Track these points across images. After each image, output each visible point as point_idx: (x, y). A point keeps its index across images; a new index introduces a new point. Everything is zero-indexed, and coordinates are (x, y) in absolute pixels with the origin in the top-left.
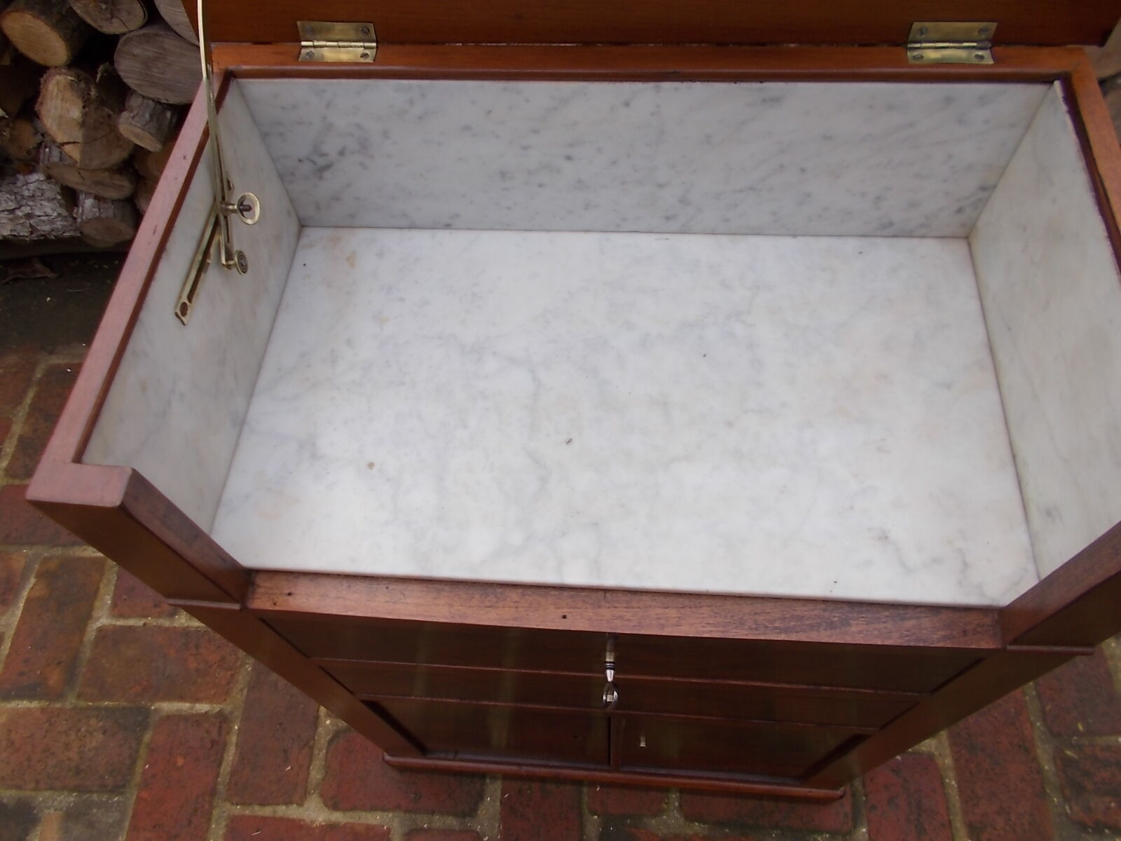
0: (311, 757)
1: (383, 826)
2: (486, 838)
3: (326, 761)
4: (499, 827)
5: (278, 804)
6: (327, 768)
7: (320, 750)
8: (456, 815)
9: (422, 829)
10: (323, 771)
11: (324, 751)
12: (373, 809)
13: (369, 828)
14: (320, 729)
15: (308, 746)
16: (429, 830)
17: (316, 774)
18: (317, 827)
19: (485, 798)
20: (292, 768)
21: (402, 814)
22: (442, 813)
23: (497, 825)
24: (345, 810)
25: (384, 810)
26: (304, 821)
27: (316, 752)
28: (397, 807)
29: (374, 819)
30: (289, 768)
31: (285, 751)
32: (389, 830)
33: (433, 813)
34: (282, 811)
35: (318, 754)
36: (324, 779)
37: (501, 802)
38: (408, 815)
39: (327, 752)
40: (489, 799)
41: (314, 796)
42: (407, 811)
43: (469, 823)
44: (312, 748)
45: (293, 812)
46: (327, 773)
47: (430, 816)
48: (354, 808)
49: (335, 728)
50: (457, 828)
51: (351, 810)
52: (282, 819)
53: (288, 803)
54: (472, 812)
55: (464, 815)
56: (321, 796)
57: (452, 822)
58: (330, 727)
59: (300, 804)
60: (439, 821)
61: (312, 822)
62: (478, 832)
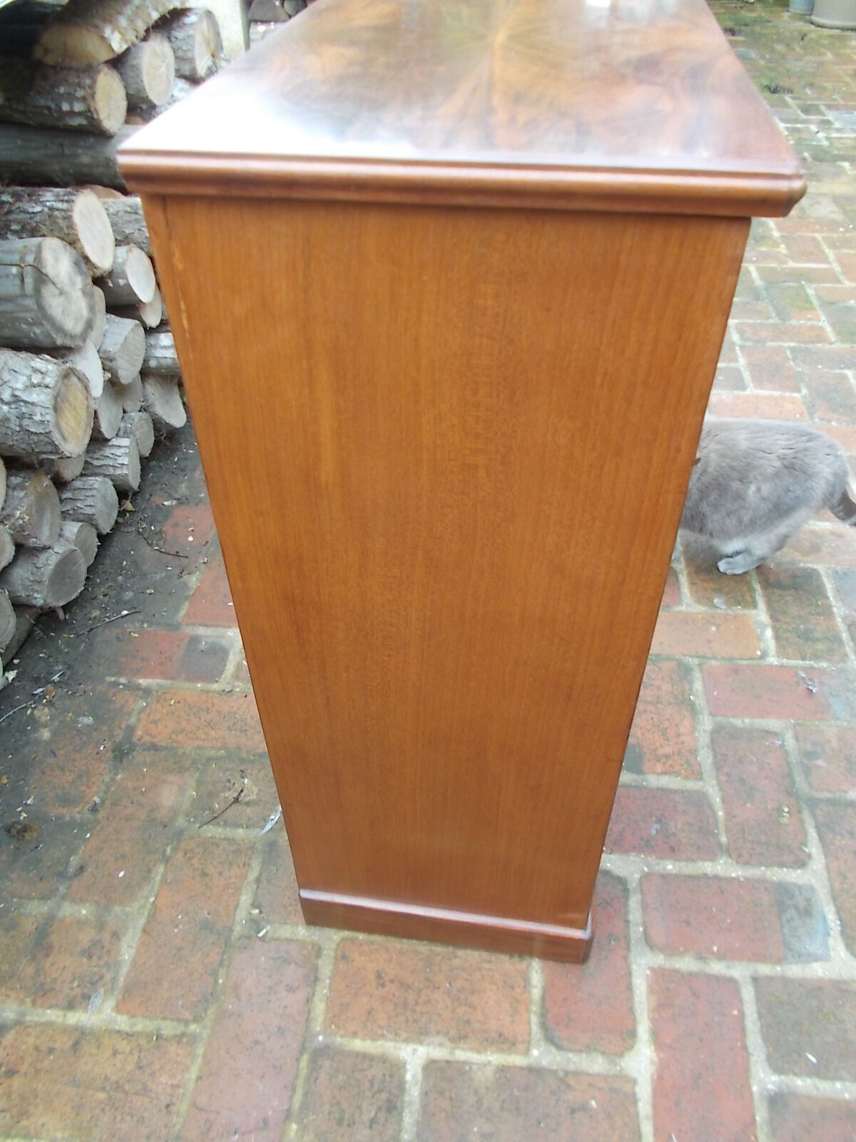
0: (577, 1074)
1: (647, 975)
2: (646, 869)
3: (581, 1051)
4: (634, 856)
5: (637, 1115)
6: (588, 1049)
7: (569, 1061)
8: (627, 898)
9: (645, 931)
10: (594, 1055)
11: (570, 1055)
12: (629, 988)
13: (651, 990)
14: (544, 1063)
15: (565, 1080)
16: (644, 924)
17: (596, 1064)
18: (658, 1055)
19: (608, 869)
20: (593, 1098)
21: (632, 955)
22: (627, 913)
23: (632, 858)
24: (634, 1021)
25: (629, 974)
26: (652, 1075)
27: (572, 1067)
28: (625, 958)
29: (640, 984)
30: (593, 1103)
31: (573, 1111)
32: (651, 969)
33: (627, 922)
34: (644, 1107)
35: (574, 1063)
36: (603, 1053)
37: (611, 853)
38: (632, 948)
39: (571, 1050)
40: (609, 865)
41: (623, 1064)
42: (628, 950)
43: (633, 885)
44: (567, 1073)
45: (644, 1092)
46: (595, 1050)
47: (631, 925)
48: (631, 1011)
49: (542, 1043)
50: (639, 897)
51: (634, 1014)
52: (655, 1107)
53: (633, 1099)
54: (622, 882)
55: (626, 890)
56: (621, 1055)
57: (634, 902)
58: (541, 1049)
59: (634, 1082)
60: (635, 915)
61: (653, 1063)
62: (641, 878)
